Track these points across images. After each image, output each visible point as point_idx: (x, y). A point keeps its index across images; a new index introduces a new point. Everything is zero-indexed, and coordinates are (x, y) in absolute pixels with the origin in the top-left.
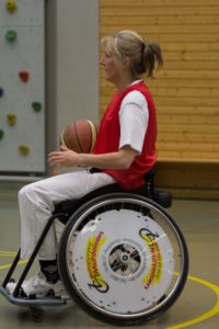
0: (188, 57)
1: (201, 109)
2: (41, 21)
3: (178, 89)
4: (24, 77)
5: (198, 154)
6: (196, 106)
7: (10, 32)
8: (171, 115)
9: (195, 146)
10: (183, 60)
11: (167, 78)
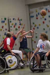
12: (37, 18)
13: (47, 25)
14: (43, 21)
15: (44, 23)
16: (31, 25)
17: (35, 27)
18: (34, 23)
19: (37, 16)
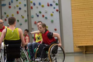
0: (92, 23)
2: (59, 18)
3: (90, 30)
4: (56, 30)
7: (52, 20)
8: (89, 35)
10: (91, 23)
11: (87, 28)
12: (10, 7)
13: (22, 16)
14: (17, 11)
15: (18, 13)
16: (2, 15)
17: (7, 17)
18: (5, 13)
19: (10, 4)
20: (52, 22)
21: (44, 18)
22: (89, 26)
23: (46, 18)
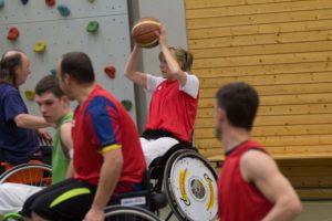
0: (283, 39)
1: (302, 98)
2: (126, 11)
3: (275, 76)
4: (111, 72)
5: (304, 148)
6: (297, 94)
7: (92, 24)
8: (270, 106)
9: (299, 139)
10: (279, 43)
11: (262, 65)
20: (94, 30)
21: (55, 9)
22: (267, 59)
23: (64, 12)
